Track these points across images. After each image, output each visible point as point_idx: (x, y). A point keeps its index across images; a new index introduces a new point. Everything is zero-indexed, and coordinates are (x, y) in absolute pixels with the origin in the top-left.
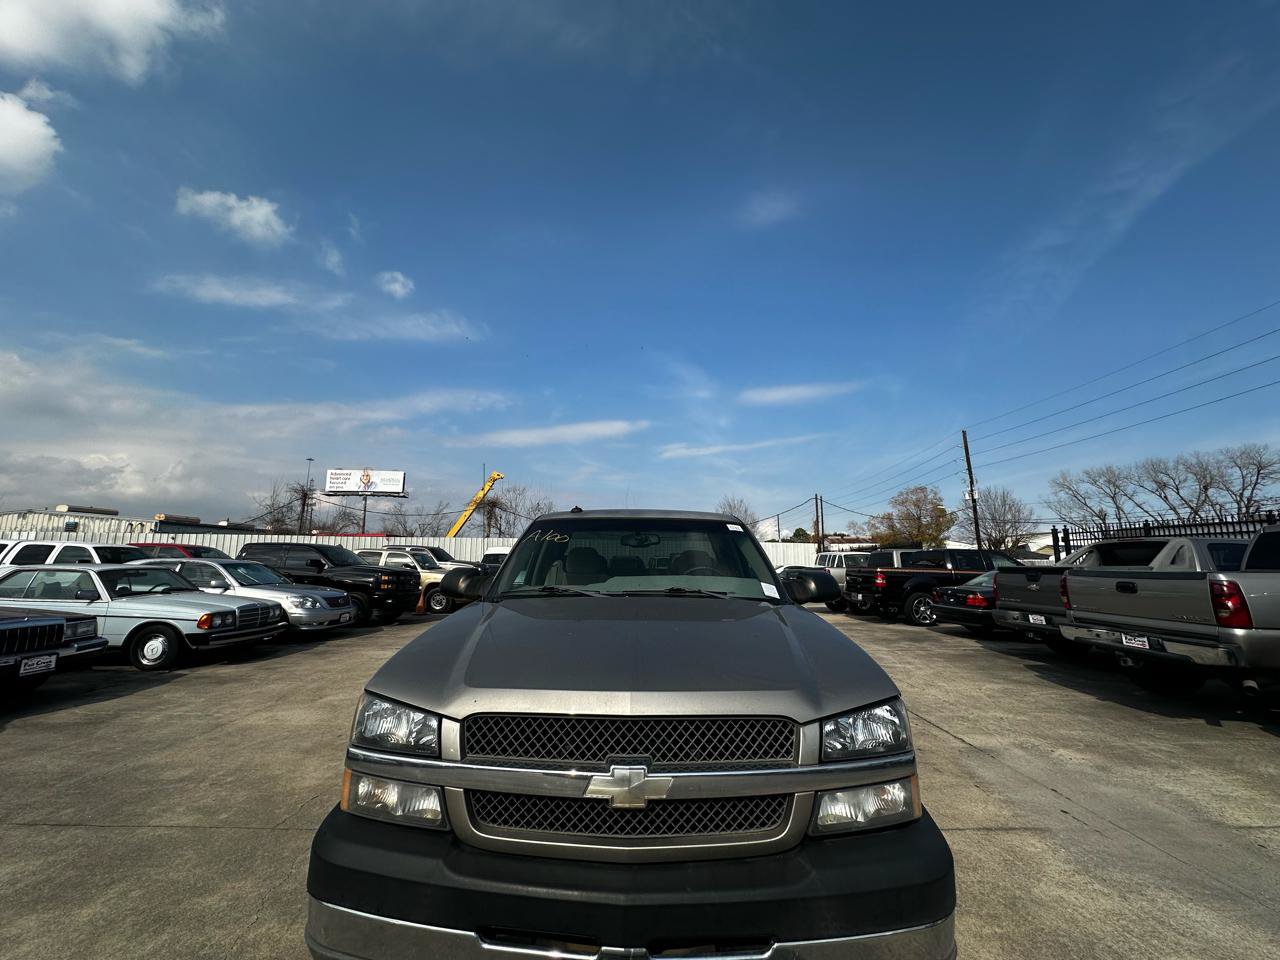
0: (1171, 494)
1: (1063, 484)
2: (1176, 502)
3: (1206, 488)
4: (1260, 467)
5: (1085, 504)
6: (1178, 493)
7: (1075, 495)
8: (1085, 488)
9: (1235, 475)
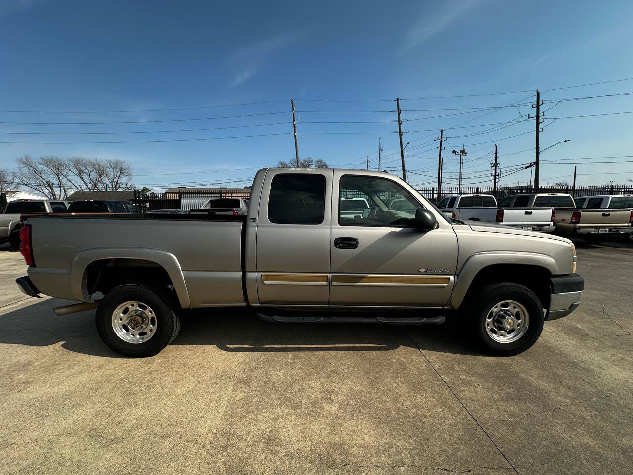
0: (85, 177)
1: (27, 163)
2: (87, 181)
3: (101, 176)
4: (121, 170)
5: (41, 177)
6: (89, 177)
7: (35, 171)
8: (40, 167)
9: (111, 172)
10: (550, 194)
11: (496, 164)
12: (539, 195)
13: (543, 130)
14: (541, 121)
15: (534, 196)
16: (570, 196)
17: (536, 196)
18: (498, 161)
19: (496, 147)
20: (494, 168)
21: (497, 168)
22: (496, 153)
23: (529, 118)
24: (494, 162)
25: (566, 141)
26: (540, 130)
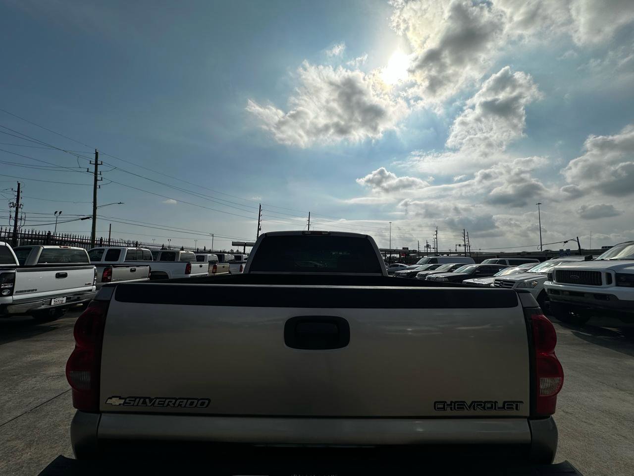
10: (62, 247)
11: (18, 205)
12: (45, 247)
13: (100, 187)
14: (99, 178)
15: (40, 248)
16: (85, 250)
17: (42, 248)
18: (21, 202)
19: (19, 184)
20: (14, 209)
21: (20, 210)
22: (18, 192)
23: (88, 171)
24: (15, 202)
25: (121, 203)
26: (98, 187)
